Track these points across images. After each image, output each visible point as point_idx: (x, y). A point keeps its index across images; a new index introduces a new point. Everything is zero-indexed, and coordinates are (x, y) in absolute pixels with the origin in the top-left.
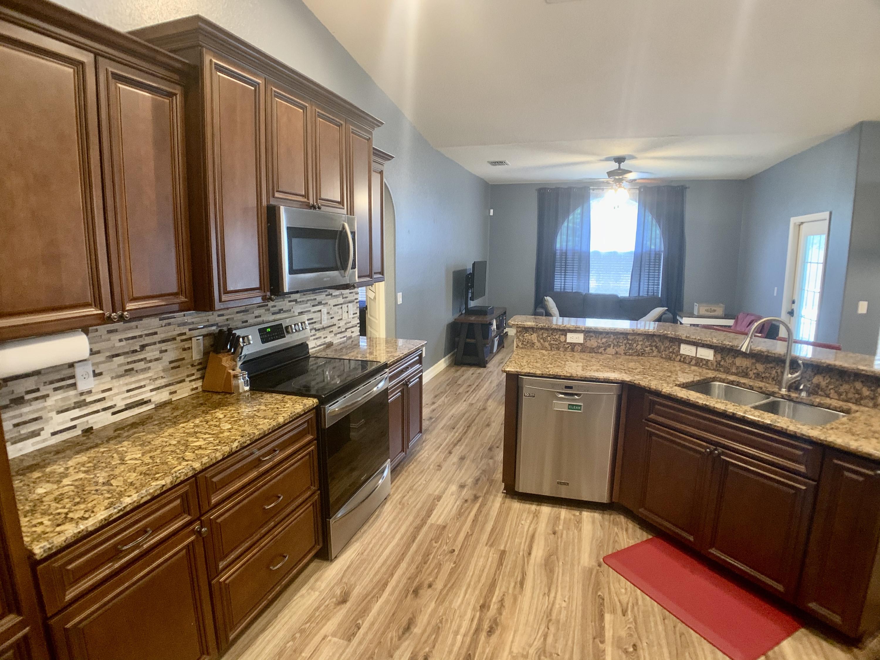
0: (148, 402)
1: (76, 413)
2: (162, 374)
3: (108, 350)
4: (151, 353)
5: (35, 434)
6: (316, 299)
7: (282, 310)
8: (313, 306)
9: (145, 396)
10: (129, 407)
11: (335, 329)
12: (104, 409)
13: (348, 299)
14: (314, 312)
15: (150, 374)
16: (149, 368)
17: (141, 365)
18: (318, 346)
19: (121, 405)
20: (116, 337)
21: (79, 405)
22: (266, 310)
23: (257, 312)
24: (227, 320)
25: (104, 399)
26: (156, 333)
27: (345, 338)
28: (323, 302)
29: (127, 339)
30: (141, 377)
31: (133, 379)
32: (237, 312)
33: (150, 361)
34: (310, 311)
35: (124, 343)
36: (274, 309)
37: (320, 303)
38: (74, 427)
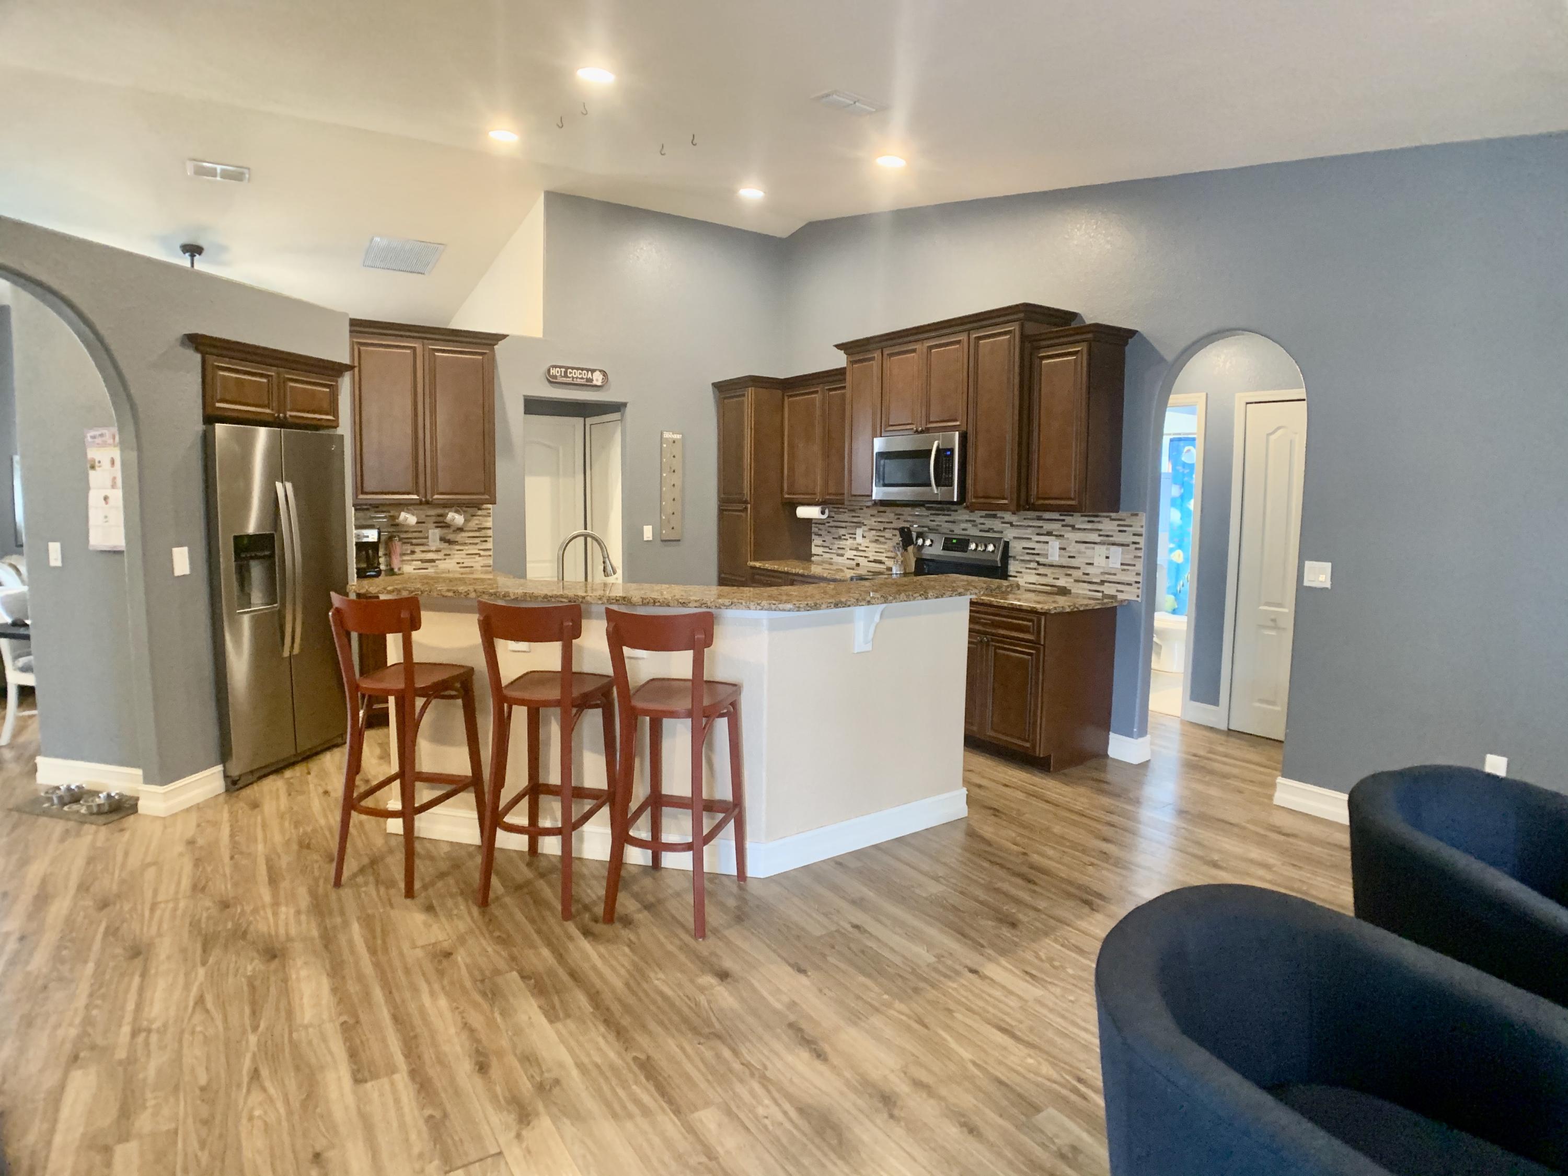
0: (884, 563)
1: (855, 553)
2: (892, 549)
3: (870, 525)
4: (888, 534)
5: (842, 555)
6: (1042, 527)
7: (992, 529)
8: (1038, 534)
9: (884, 559)
10: (875, 561)
11: (1077, 574)
12: (865, 557)
13: (1111, 539)
14: (1038, 542)
15: (886, 546)
16: (886, 543)
17: (882, 539)
18: (1039, 584)
19: (872, 558)
20: (874, 519)
21: (857, 549)
22: (973, 526)
23: (964, 525)
24: (937, 525)
25: (864, 551)
26: (892, 523)
27: (1100, 594)
28: (1054, 533)
29: (879, 522)
30: (882, 546)
31: (878, 546)
32: (946, 522)
33: (887, 539)
34: (1030, 539)
35: (876, 524)
36: (983, 526)
37: (1049, 534)
38: (853, 559)
